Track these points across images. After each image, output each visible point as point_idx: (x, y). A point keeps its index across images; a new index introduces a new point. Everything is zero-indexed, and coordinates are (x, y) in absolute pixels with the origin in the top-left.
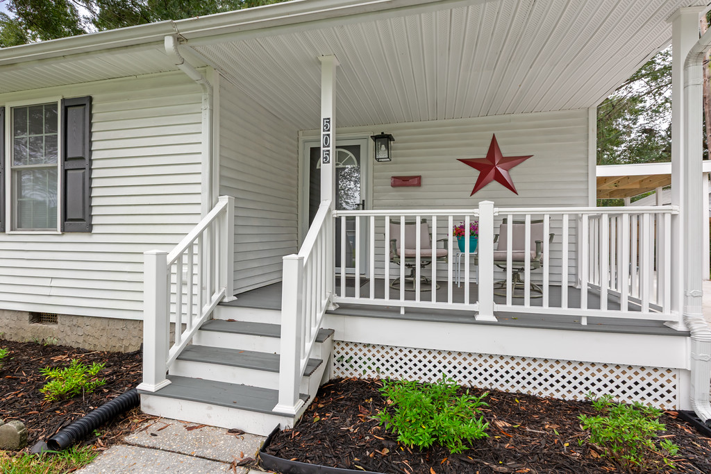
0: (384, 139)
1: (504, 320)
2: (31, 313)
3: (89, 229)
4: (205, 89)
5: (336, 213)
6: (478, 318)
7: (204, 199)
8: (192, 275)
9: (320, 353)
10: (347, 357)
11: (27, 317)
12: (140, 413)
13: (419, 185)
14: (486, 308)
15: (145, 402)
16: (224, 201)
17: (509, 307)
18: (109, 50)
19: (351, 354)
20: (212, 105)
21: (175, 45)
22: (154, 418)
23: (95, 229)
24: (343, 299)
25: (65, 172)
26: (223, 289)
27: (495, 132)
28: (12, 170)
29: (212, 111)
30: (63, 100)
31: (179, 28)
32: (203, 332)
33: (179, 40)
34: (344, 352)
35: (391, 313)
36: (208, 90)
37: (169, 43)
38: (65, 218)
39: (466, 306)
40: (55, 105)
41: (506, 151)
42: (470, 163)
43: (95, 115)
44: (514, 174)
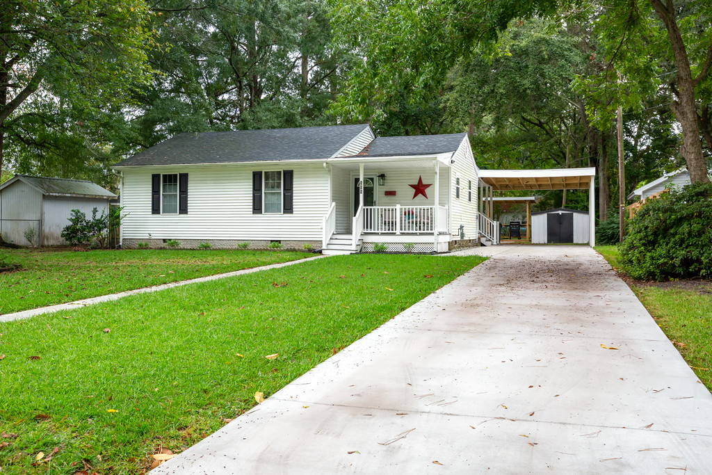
0: (382, 176)
1: (403, 234)
2: (271, 240)
3: (292, 212)
4: (329, 171)
5: (364, 207)
6: (397, 234)
7: (329, 203)
9: (360, 243)
10: (366, 247)
13: (395, 195)
14: (398, 231)
16: (333, 204)
17: (403, 231)
19: (368, 246)
20: (331, 175)
23: (294, 212)
24: (366, 231)
25: (284, 194)
26: (333, 230)
27: (421, 175)
28: (265, 193)
29: (331, 177)
30: (284, 171)
32: (331, 240)
33: (327, 163)
34: (366, 245)
35: (377, 234)
37: (325, 164)
38: (284, 209)
39: (394, 232)
40: (280, 172)
41: (425, 182)
42: (412, 186)
43: (294, 176)
44: (427, 191)
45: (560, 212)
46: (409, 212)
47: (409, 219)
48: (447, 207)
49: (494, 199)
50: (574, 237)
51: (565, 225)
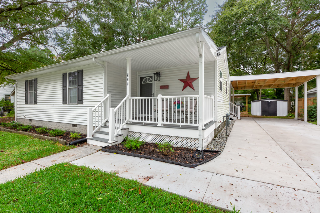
0: (158, 74)
2: (72, 124)
4: (103, 67)
5: (130, 98)
6: (157, 125)
7: (103, 95)
8: (102, 114)
9: (124, 132)
10: (132, 135)
11: (71, 125)
12: (87, 143)
13: (168, 88)
15: (88, 140)
16: (108, 95)
18: (84, 60)
19: (133, 135)
20: (105, 71)
21: (95, 59)
22: (89, 144)
23: (84, 103)
24: (134, 121)
25: (78, 89)
27: (189, 70)
28: (69, 88)
29: (105, 73)
30: (78, 71)
31: (95, 56)
32: (102, 128)
33: (96, 58)
35: (141, 124)
36: (104, 68)
37: (93, 59)
38: (78, 100)
39: (156, 122)
40: (76, 72)
41: (192, 76)
42: (181, 80)
43: (84, 74)
44: (194, 84)
45: (269, 101)
46: (178, 102)
47: (178, 107)
48: (212, 97)
49: (235, 95)
50: (277, 113)
51: (272, 107)
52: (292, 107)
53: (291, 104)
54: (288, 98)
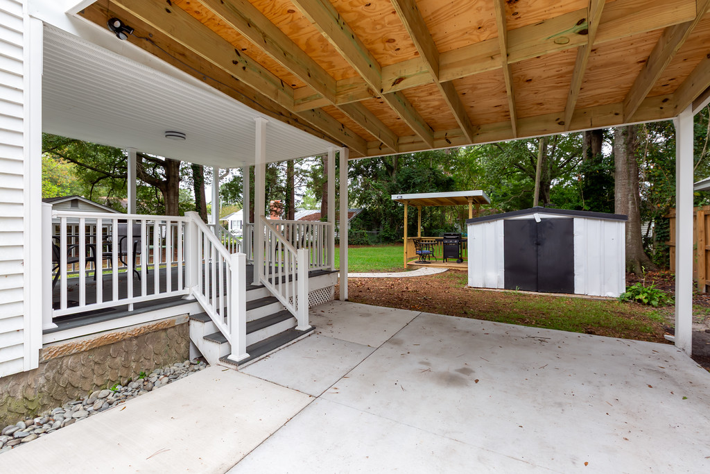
45: (538, 217)
50: (576, 277)
51: (551, 246)
52: (645, 245)
53: (644, 233)
54: (630, 206)
